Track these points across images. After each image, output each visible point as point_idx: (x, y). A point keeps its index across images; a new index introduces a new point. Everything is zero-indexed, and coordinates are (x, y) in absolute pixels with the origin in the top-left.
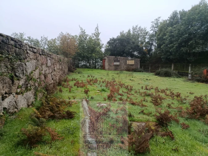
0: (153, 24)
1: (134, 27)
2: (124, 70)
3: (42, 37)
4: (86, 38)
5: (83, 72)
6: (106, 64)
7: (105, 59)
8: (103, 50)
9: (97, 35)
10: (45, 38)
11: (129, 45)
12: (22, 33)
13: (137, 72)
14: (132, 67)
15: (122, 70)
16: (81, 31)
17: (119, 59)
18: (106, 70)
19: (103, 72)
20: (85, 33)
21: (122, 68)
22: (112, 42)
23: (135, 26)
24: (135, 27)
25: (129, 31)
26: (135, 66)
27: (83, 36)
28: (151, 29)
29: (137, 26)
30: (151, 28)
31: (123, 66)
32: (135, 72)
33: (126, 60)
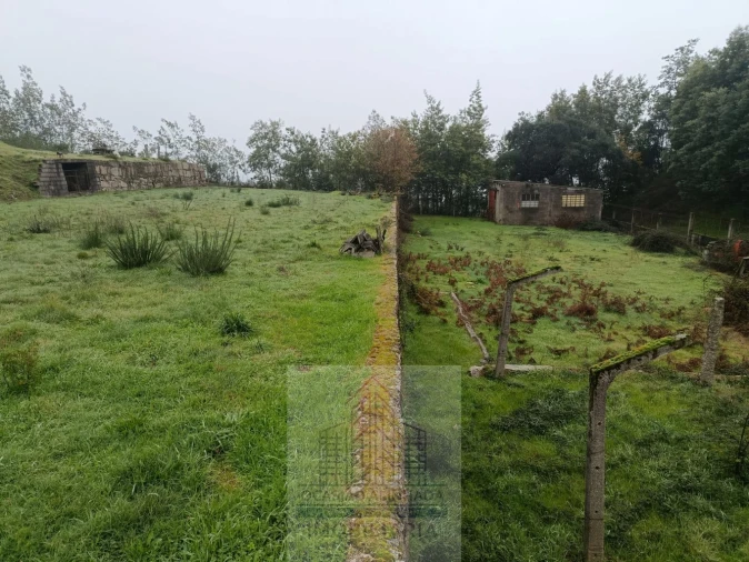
0: (667, 64)
1: (599, 77)
2: (552, 225)
3: (324, 130)
4: (443, 125)
5: (432, 230)
6: (499, 206)
7: (496, 191)
8: (492, 155)
9: (477, 112)
10: (333, 133)
11: (576, 144)
12: (277, 120)
13: (588, 230)
14: (576, 215)
15: (544, 224)
16: (429, 106)
17: (536, 192)
18: (496, 223)
19: (488, 230)
20: (440, 111)
21: (545, 219)
22: (522, 134)
23: (601, 77)
25: (583, 91)
26: (586, 212)
27: (434, 123)
28: (662, 80)
29: (608, 76)
30: (660, 78)
31: (550, 214)
32: (582, 233)
33: (560, 193)
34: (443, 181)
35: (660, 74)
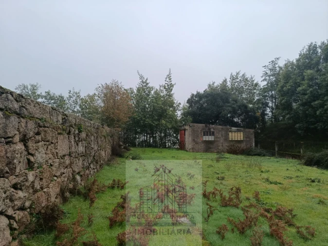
0: (265, 70)
2: (224, 152)
3: (70, 91)
4: (149, 92)
6: (188, 139)
7: (185, 130)
9: (169, 88)
10: (76, 94)
11: (229, 104)
12: (35, 84)
16: (141, 81)
17: (212, 130)
18: (187, 151)
20: (147, 84)
21: (219, 148)
22: (196, 100)
23: (234, 74)
24: (236, 74)
25: (225, 81)
26: (246, 143)
27: (143, 90)
28: (263, 78)
29: (238, 74)
30: (262, 77)
31: (223, 145)
33: (227, 131)
35: (262, 75)
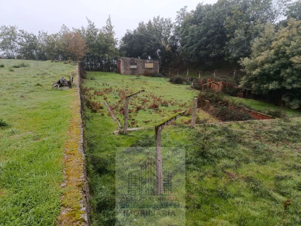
0: (178, 14)
1: (155, 18)
2: (142, 75)
3: (40, 32)
4: (96, 33)
5: (95, 77)
6: (122, 67)
7: (120, 61)
8: (118, 46)
9: (109, 28)
10: (44, 33)
11: (149, 43)
12: (14, 26)
13: (155, 77)
14: (150, 71)
15: (139, 75)
16: (89, 24)
17: (135, 62)
18: (121, 74)
19: (117, 76)
20: (94, 27)
21: (140, 72)
22: (128, 38)
23: (156, 17)
24: (157, 18)
25: (150, 23)
26: (154, 70)
27: (92, 31)
28: (177, 21)
29: (158, 17)
30: (176, 19)
31: (141, 70)
32: (153, 78)
33: (144, 63)
34: (98, 57)
35: (176, 18)
